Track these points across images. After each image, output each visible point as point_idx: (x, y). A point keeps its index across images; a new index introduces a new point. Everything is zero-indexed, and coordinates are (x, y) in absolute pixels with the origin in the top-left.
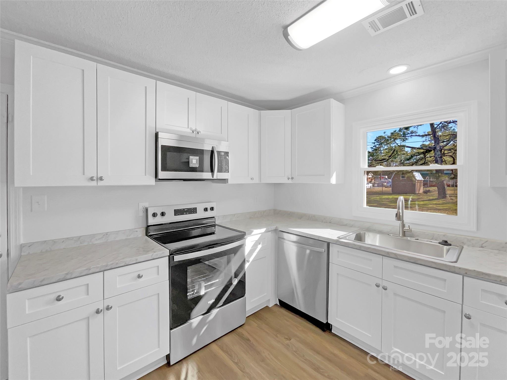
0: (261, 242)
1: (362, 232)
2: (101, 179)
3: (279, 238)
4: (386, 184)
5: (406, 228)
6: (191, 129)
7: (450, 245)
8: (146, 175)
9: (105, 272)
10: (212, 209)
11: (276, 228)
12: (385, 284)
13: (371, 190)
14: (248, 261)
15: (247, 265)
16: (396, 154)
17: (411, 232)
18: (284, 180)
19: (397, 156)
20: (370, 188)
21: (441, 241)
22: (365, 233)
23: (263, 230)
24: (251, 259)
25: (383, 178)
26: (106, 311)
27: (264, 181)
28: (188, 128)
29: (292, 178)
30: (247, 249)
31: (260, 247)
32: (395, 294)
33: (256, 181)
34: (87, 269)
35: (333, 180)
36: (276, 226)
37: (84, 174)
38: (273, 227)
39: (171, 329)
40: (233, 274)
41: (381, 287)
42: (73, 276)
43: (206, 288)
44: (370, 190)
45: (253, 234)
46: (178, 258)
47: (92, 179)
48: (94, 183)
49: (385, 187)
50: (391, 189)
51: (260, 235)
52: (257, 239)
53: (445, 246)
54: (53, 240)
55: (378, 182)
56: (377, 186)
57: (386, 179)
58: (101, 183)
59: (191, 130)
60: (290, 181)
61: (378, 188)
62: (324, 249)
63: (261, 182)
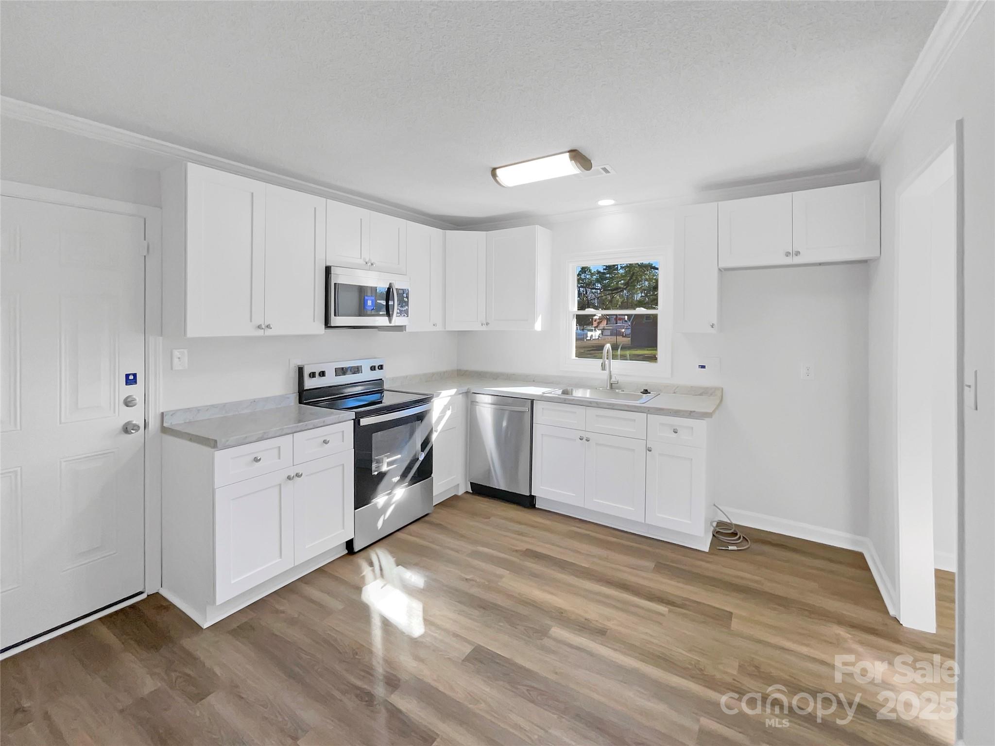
0: (451, 407)
1: (569, 388)
2: (268, 327)
3: (472, 401)
4: (623, 330)
5: (613, 379)
6: (364, 259)
7: (650, 393)
8: (314, 321)
9: (294, 434)
10: (381, 367)
11: (468, 389)
12: (588, 435)
13: (600, 342)
14: (436, 431)
15: (434, 436)
16: (635, 280)
17: (617, 383)
18: (476, 327)
19: (636, 284)
20: (598, 339)
21: (643, 391)
22: (572, 390)
23: (453, 391)
24: (440, 428)
25: (621, 320)
26: (297, 479)
27: (449, 329)
28: (361, 258)
29: (487, 324)
30: (435, 415)
31: (449, 413)
32: (597, 444)
33: (439, 328)
34: (280, 429)
35: (538, 326)
36: (467, 388)
37: (251, 321)
38: (465, 389)
39: (355, 509)
40: (419, 447)
41: (584, 440)
42: (270, 436)
43: (389, 464)
44: (597, 342)
45: (441, 396)
46: (364, 422)
47: (259, 327)
48: (260, 333)
49: (623, 336)
50: (630, 339)
51: (450, 397)
52: (445, 404)
53: (644, 395)
54: (196, 408)
55: (611, 328)
56: (609, 334)
57: (626, 321)
58: (269, 332)
59: (364, 261)
60: (484, 328)
61: (611, 338)
62: (527, 409)
63: (445, 329)
